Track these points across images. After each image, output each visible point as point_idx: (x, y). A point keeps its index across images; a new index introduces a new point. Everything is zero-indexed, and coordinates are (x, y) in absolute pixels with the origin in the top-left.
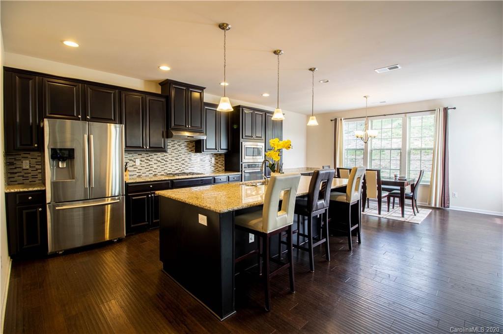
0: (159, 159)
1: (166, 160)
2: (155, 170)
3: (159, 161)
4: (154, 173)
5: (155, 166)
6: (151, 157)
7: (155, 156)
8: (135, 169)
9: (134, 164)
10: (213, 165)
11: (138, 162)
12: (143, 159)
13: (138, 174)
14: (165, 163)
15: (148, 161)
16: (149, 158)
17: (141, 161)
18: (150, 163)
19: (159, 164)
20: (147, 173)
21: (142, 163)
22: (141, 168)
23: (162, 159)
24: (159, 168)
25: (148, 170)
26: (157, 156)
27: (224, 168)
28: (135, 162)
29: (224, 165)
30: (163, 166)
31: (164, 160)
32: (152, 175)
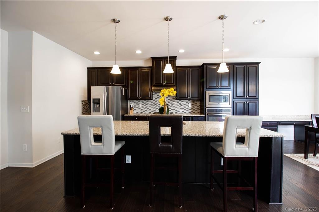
0: (152, 104)
1: (156, 104)
2: (150, 110)
3: (152, 105)
4: (149, 112)
5: (150, 108)
6: (148, 102)
7: (150, 102)
8: (139, 109)
9: (138, 106)
10: (190, 109)
11: (141, 105)
12: (143, 104)
13: (140, 112)
14: (156, 106)
15: (146, 105)
16: (146, 103)
17: (142, 104)
18: (147, 106)
19: (152, 106)
20: (146, 112)
21: (143, 106)
22: (142, 109)
23: (154, 104)
24: (152, 109)
25: (146, 110)
26: (151, 102)
27: (200, 111)
28: (139, 105)
29: (200, 109)
30: (154, 108)
31: (155, 105)
32: (148, 113)
